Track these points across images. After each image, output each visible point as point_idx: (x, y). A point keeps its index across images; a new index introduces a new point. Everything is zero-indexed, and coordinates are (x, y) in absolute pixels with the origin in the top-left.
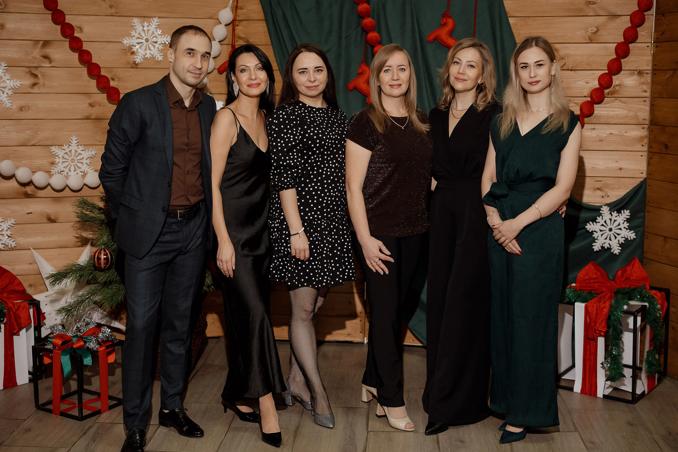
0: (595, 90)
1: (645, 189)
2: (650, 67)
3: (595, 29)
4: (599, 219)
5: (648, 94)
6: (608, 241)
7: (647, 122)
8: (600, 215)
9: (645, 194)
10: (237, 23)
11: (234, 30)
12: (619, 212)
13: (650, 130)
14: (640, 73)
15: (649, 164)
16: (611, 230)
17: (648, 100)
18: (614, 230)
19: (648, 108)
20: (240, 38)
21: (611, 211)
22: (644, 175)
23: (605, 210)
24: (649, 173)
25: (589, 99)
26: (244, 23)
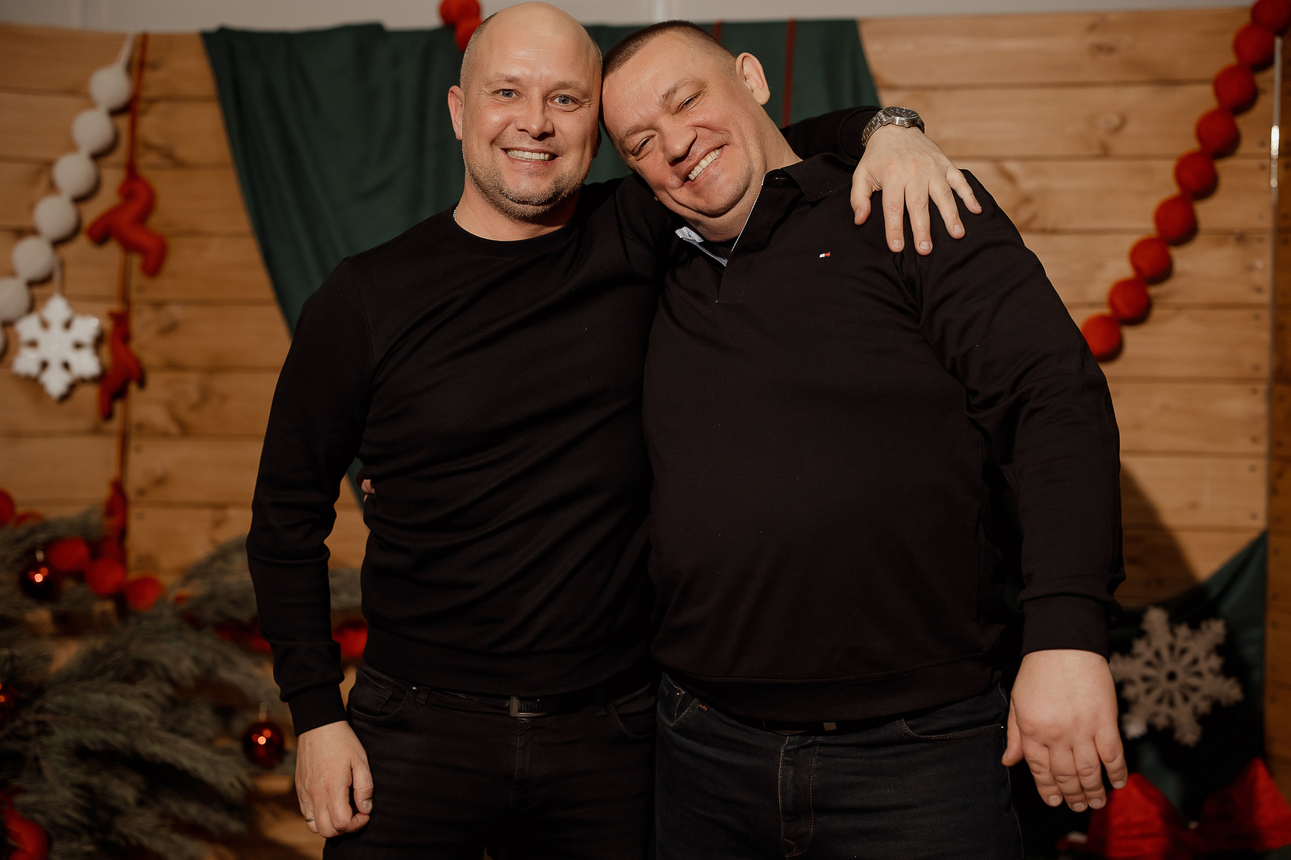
0: (1121, 287)
1: (1264, 562)
2: (1267, 222)
3: (1115, 121)
4: (1140, 646)
5: (1265, 298)
6: (1164, 709)
7: (1266, 372)
8: (1142, 634)
9: (1262, 575)
10: (141, 106)
11: (133, 125)
12: (1195, 626)
13: (1274, 399)
14: (1241, 238)
15: (1273, 491)
16: (1172, 676)
17: (1266, 317)
18: (1182, 677)
19: (1265, 336)
20: (150, 147)
21: (1174, 621)
22: (1260, 523)
23: (1156, 619)
24: (1274, 517)
25: (1105, 311)
26: (161, 107)
